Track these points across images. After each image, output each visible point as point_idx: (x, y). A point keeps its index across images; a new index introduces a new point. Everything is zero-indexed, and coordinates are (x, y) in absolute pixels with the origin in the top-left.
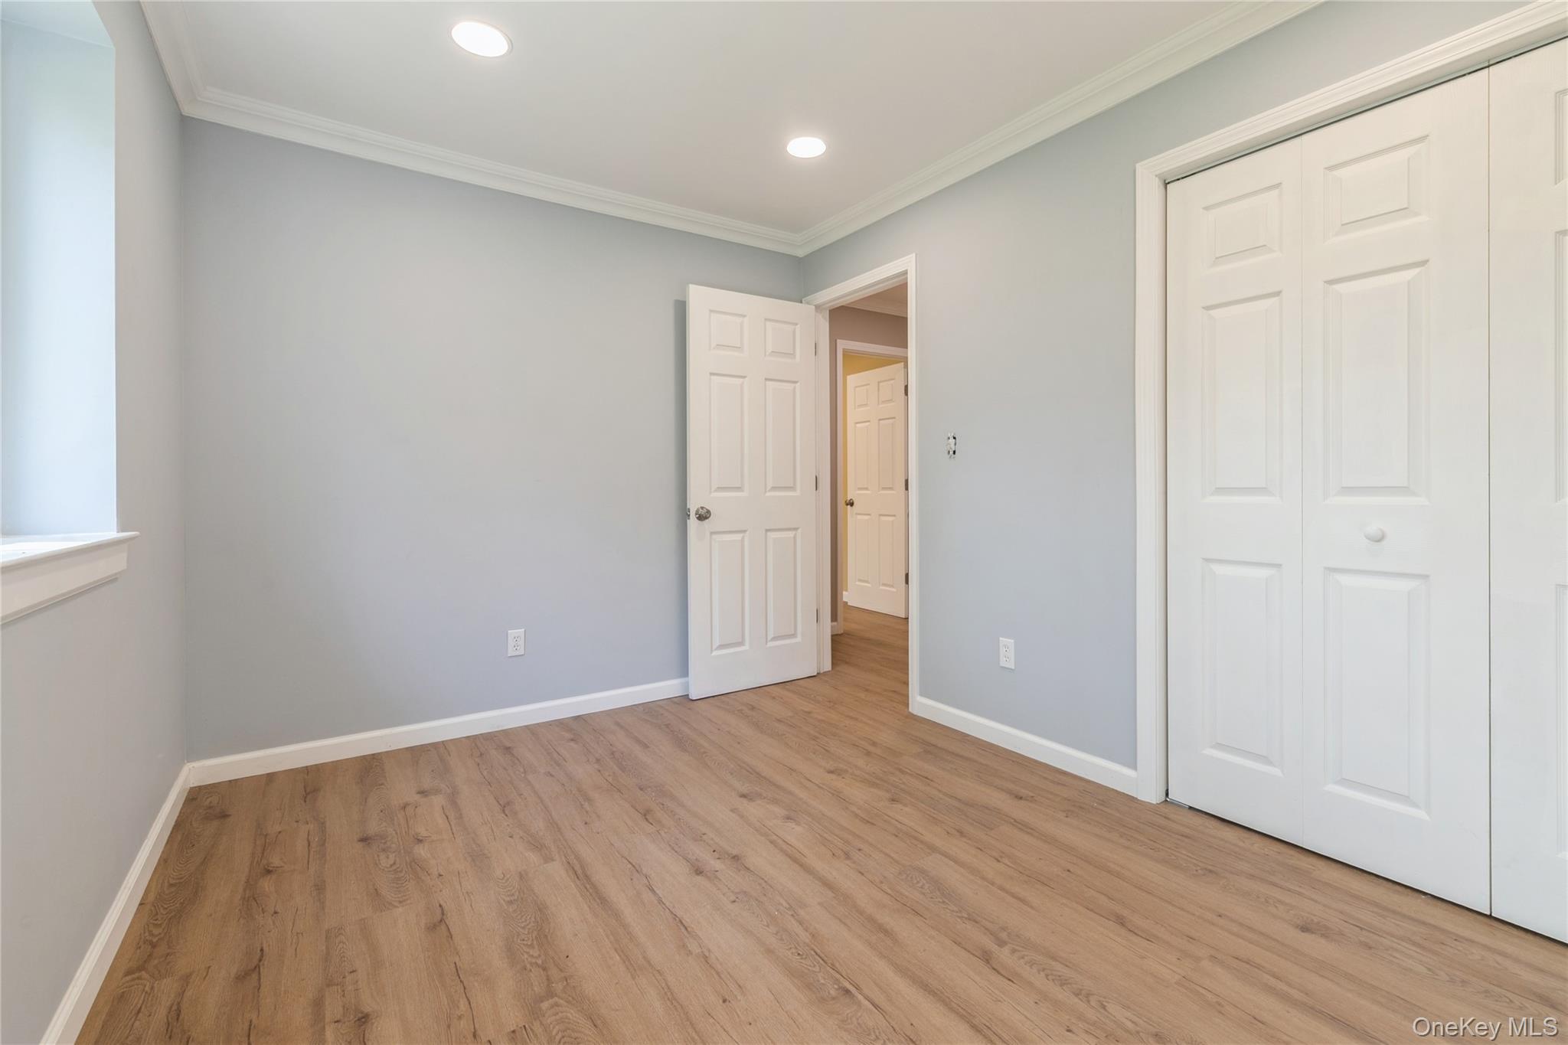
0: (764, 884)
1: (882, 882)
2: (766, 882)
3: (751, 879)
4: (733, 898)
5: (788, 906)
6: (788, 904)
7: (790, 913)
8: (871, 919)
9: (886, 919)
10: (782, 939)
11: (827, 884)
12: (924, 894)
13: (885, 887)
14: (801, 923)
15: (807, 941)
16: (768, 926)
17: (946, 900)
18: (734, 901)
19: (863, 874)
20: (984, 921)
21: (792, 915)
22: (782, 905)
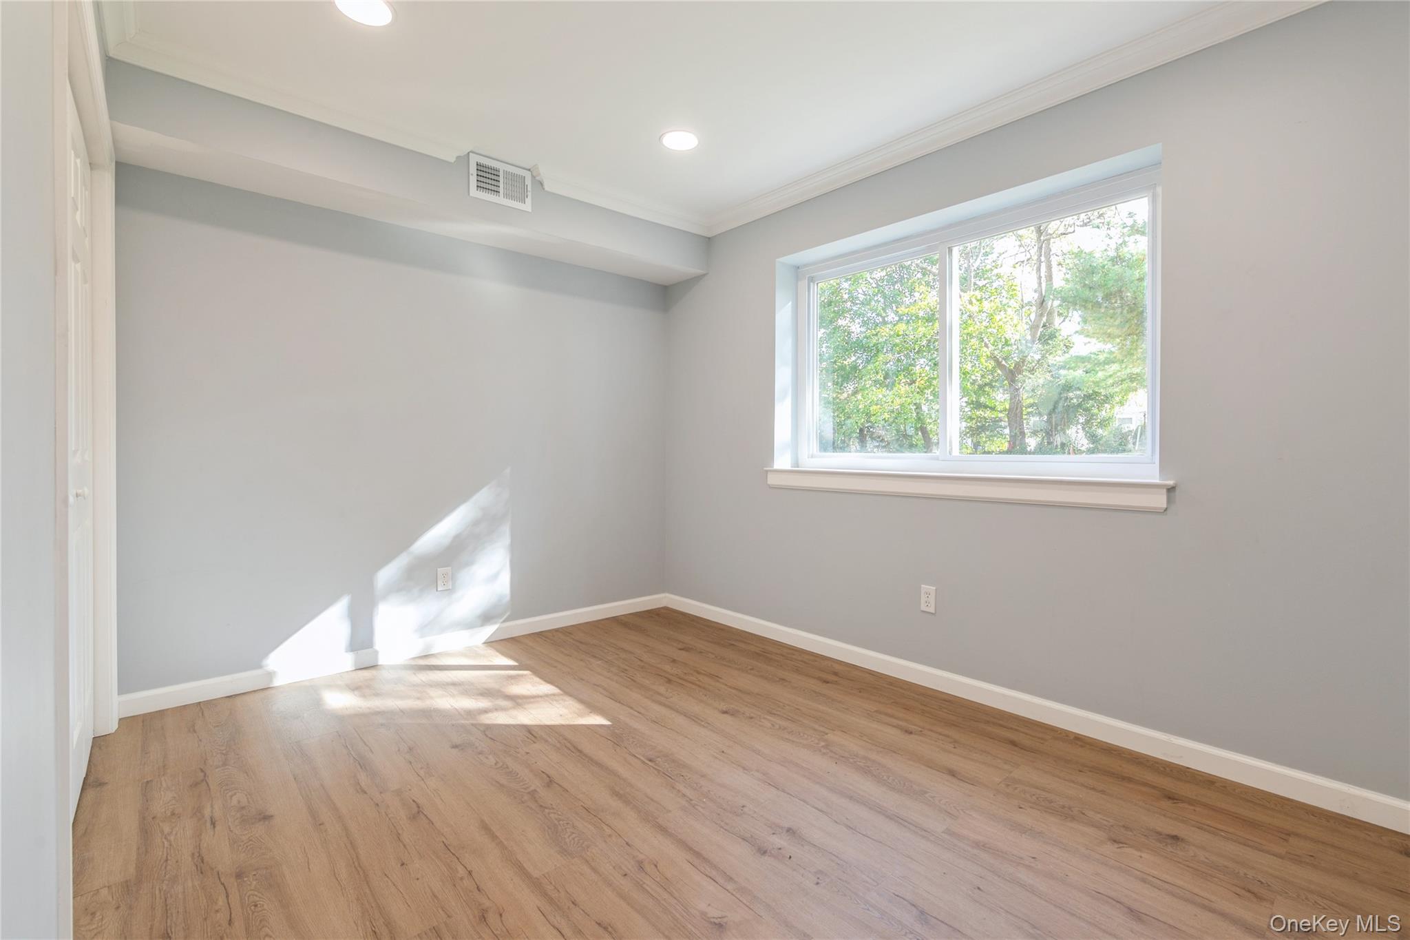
0: (722, 824)
1: (610, 836)
2: (722, 827)
3: (737, 829)
4: (745, 809)
5: (697, 807)
6: (697, 809)
7: (693, 802)
8: (627, 802)
9: (615, 804)
10: (696, 784)
11: (663, 830)
12: (574, 827)
13: (608, 831)
14: (684, 795)
15: (677, 784)
16: (709, 791)
17: (556, 822)
18: (743, 807)
19: (627, 843)
20: (533, 807)
21: (691, 800)
22: (702, 808)
